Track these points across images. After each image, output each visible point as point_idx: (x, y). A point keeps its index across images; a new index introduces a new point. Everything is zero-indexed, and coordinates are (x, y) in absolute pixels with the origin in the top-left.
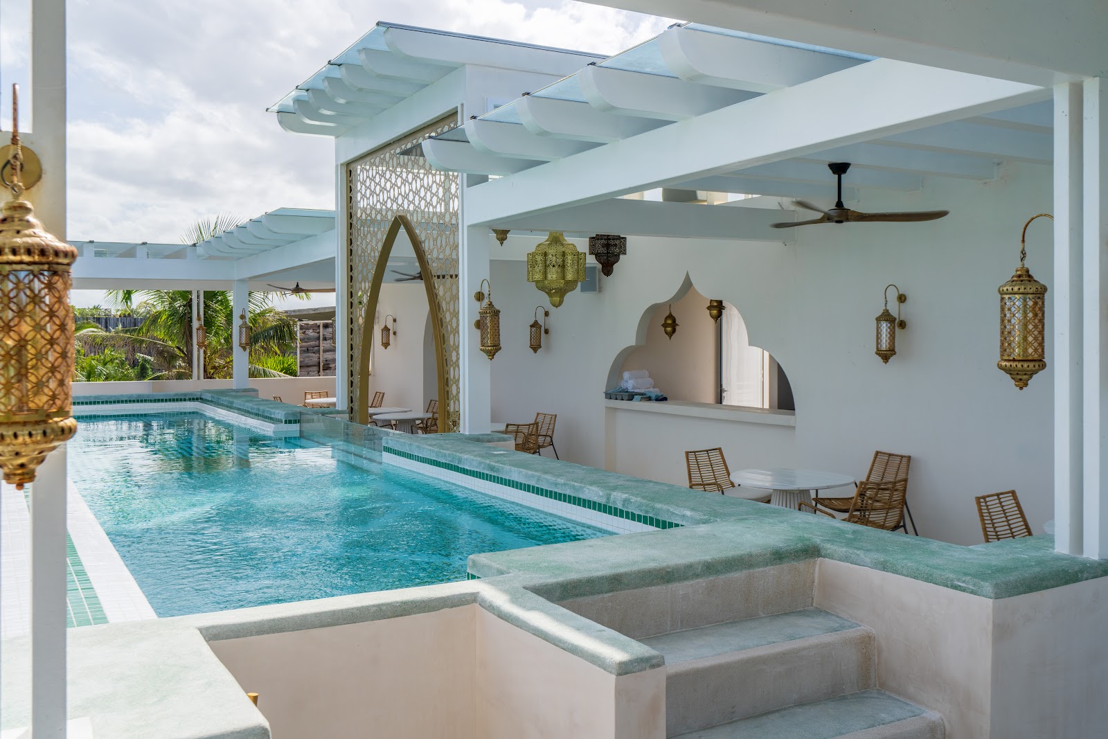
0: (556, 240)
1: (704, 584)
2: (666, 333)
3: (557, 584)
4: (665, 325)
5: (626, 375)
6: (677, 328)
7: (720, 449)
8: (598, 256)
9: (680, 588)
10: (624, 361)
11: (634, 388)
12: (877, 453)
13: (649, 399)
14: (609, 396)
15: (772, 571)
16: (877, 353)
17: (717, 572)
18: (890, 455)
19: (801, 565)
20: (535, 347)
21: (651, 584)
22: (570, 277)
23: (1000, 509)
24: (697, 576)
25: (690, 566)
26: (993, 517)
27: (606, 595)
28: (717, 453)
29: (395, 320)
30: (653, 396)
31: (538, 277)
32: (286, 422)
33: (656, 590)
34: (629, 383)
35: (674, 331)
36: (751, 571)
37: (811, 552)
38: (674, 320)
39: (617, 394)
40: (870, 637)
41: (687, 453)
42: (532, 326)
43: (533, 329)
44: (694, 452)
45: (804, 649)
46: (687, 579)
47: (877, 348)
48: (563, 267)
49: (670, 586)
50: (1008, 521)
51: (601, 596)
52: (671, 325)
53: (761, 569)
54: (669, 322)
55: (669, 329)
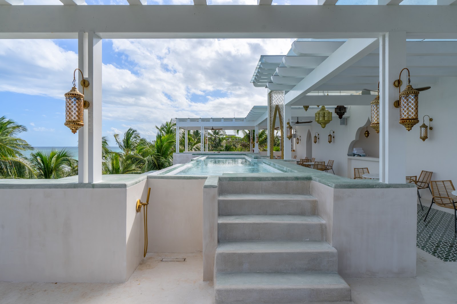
0: (323, 109)
1: (271, 183)
2: (366, 136)
3: (228, 177)
4: (365, 134)
5: (354, 149)
6: (369, 135)
7: (367, 168)
8: (337, 113)
9: (264, 183)
10: (353, 145)
11: (356, 153)
12: (423, 171)
13: (360, 156)
14: (349, 155)
15: (295, 182)
16: (420, 138)
17: (276, 180)
18: (427, 172)
19: (305, 182)
20: (330, 142)
21: (255, 181)
22: (326, 119)
23: (444, 186)
24: (269, 180)
25: (267, 178)
26: (438, 188)
27: (242, 182)
28: (366, 169)
29: (300, 137)
30: (362, 155)
31: (317, 120)
32: (254, 158)
33: (256, 182)
34: (355, 151)
35: (368, 135)
36: (287, 181)
37: (309, 179)
38: (368, 132)
39: (351, 154)
40: (316, 201)
41: (355, 169)
42: (329, 136)
43: (330, 137)
44: (358, 169)
45: (291, 200)
46: (266, 181)
47: (420, 136)
48: (324, 117)
49: (261, 182)
50: (446, 190)
51: (240, 182)
52: (367, 134)
53: (291, 181)
54: (366, 133)
55: (366, 135)
